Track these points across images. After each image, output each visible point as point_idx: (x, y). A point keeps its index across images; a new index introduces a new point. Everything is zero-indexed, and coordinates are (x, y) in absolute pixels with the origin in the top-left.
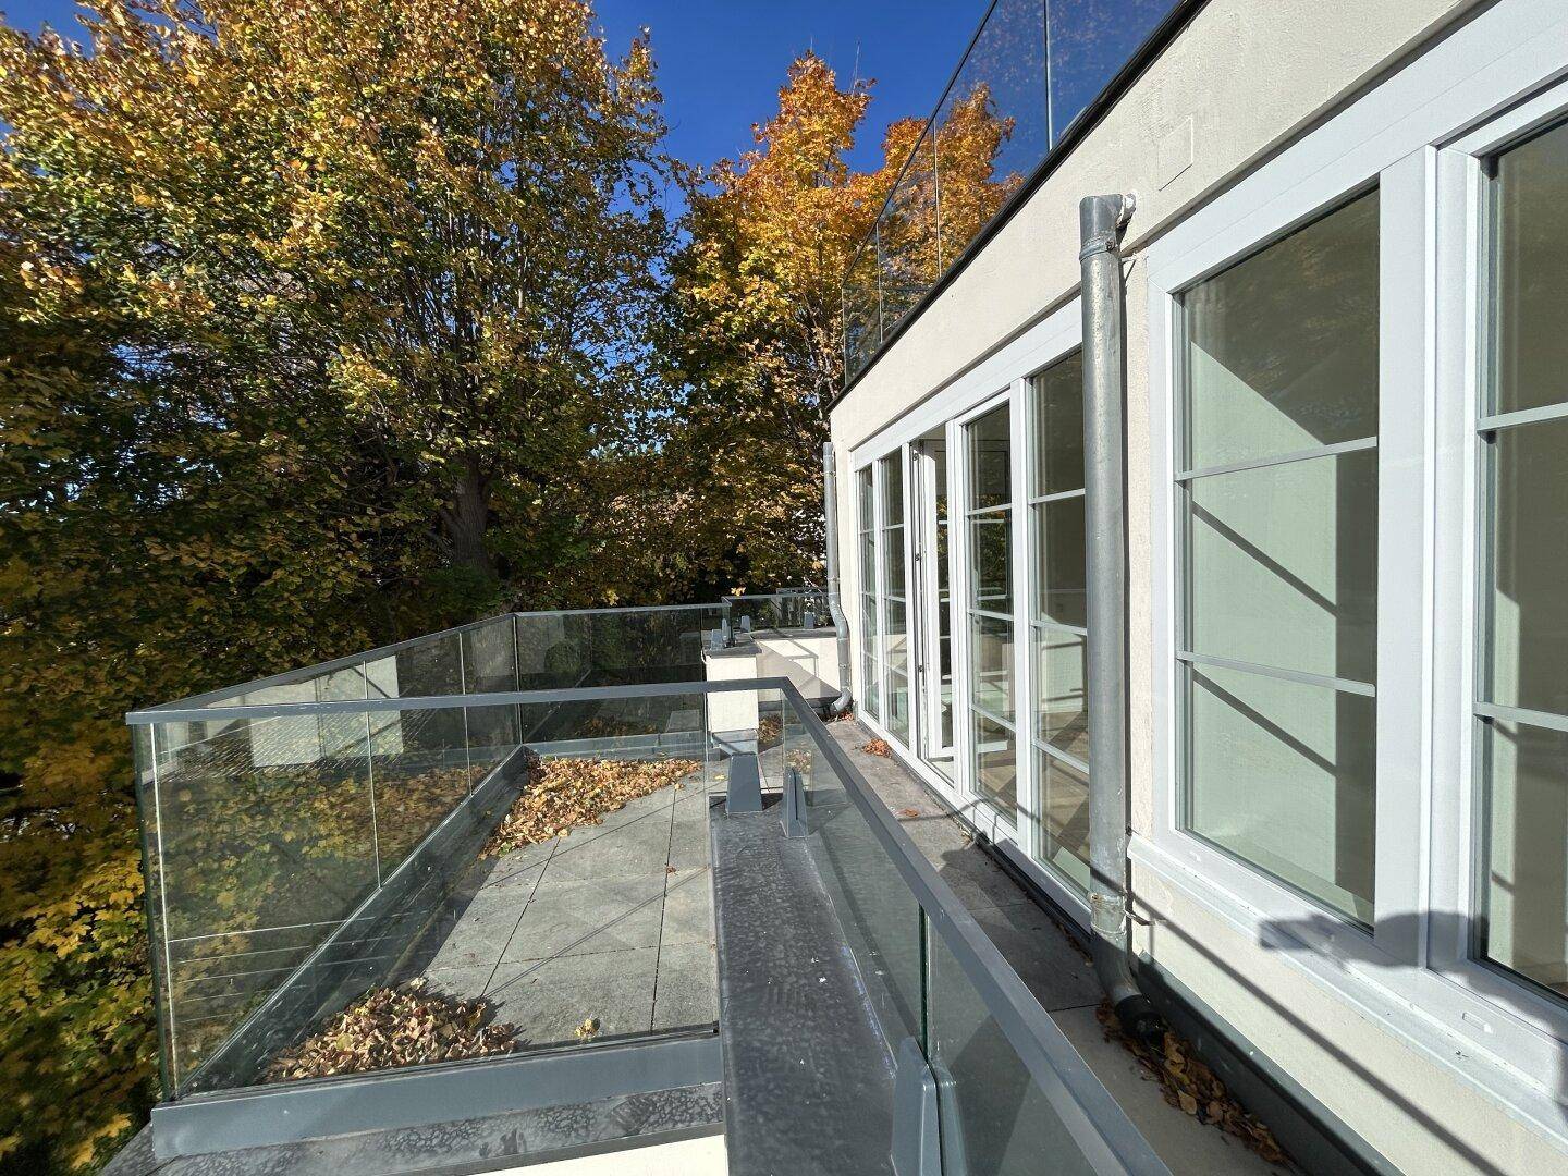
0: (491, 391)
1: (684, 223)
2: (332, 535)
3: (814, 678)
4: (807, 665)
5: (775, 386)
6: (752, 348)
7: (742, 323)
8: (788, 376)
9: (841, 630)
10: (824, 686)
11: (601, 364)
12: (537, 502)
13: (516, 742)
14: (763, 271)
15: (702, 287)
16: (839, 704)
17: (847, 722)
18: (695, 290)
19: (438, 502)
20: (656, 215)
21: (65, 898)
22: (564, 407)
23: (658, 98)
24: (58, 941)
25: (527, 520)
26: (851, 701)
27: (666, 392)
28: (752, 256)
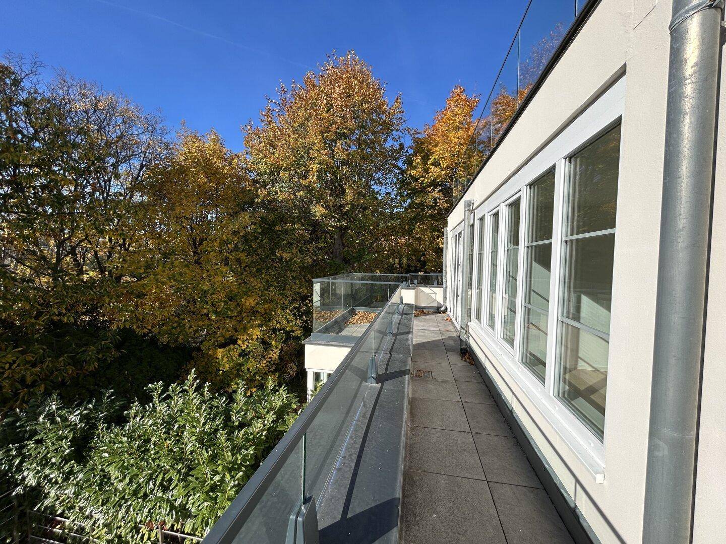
0: (347, 208)
1: (411, 147)
2: (306, 249)
3: (435, 300)
4: (433, 296)
5: (438, 203)
6: (430, 190)
7: (427, 181)
8: (442, 199)
9: (444, 286)
10: (438, 303)
11: (380, 194)
12: (358, 241)
13: (350, 306)
14: (436, 164)
15: (414, 170)
16: (442, 309)
17: (445, 315)
18: (412, 171)
19: (330, 241)
20: (401, 145)
21: (244, 335)
22: (367, 211)
23: (403, 112)
24: (242, 345)
25: (354, 246)
26: (446, 308)
27: (401, 204)
28: (432, 158)
